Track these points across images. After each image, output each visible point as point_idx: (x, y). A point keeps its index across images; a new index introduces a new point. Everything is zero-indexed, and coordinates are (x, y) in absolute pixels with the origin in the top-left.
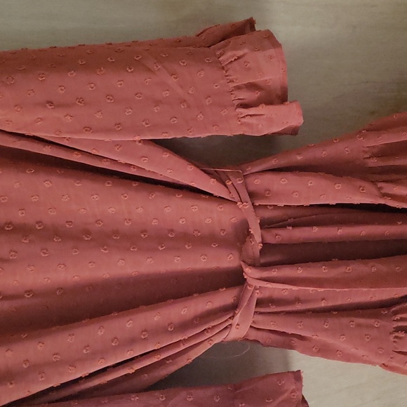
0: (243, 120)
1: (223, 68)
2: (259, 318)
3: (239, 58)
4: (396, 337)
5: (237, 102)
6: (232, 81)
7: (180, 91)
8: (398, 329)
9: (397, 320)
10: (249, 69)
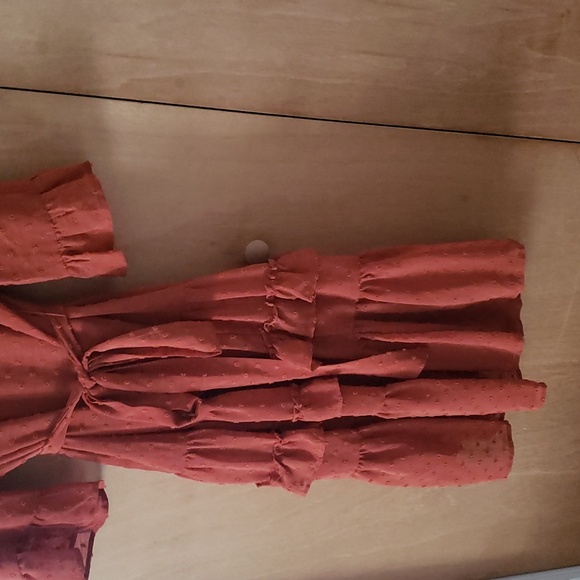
0: (69, 265)
1: (51, 221)
2: (69, 440)
3: (68, 213)
4: (188, 458)
5: (62, 250)
6: (59, 232)
7: (7, 242)
8: (191, 452)
9: (192, 445)
10: (76, 224)
